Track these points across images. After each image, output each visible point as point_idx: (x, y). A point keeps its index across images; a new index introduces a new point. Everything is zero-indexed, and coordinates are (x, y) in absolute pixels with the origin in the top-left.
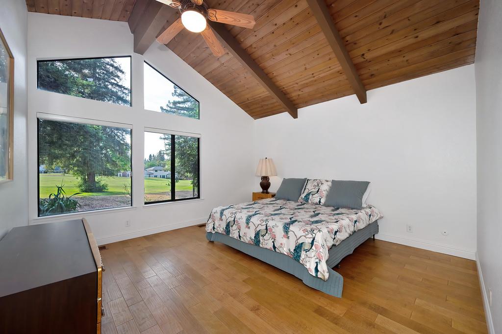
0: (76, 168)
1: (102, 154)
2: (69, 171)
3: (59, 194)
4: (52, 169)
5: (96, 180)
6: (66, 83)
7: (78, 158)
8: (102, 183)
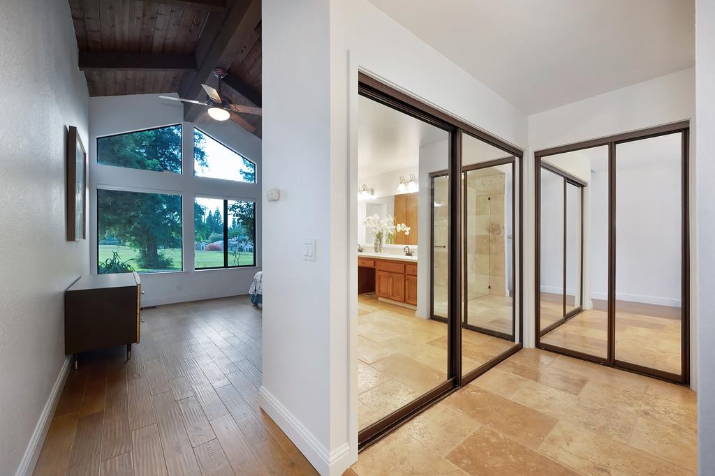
0: (133, 238)
1: (166, 219)
2: (125, 241)
3: (114, 259)
4: (105, 239)
5: (158, 253)
6: (121, 141)
7: (136, 224)
8: (166, 256)
